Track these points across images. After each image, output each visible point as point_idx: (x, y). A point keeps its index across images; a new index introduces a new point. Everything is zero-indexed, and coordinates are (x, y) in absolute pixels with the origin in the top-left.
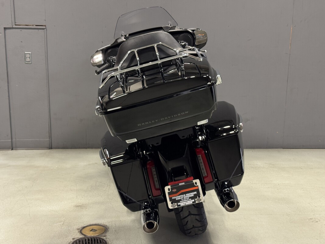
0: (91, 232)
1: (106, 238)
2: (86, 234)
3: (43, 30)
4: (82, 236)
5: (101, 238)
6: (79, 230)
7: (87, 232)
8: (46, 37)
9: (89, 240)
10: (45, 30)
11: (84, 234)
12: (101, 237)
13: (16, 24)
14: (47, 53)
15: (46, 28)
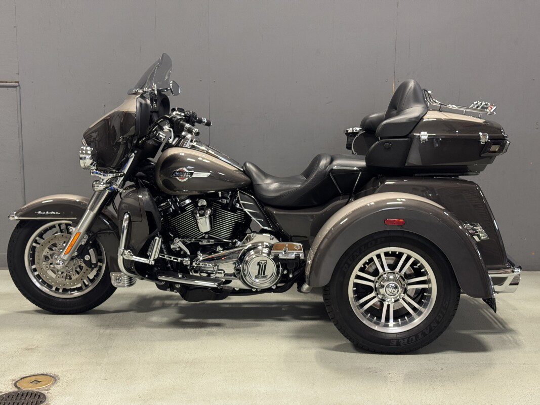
0: (31, 385)
1: (48, 393)
2: (21, 387)
3: (15, 89)
4: (15, 389)
5: (40, 393)
6: (14, 382)
7: (24, 385)
8: (18, 98)
9: (23, 394)
10: (18, 88)
11: (19, 386)
12: (42, 392)
14: (20, 122)
15: (19, 86)
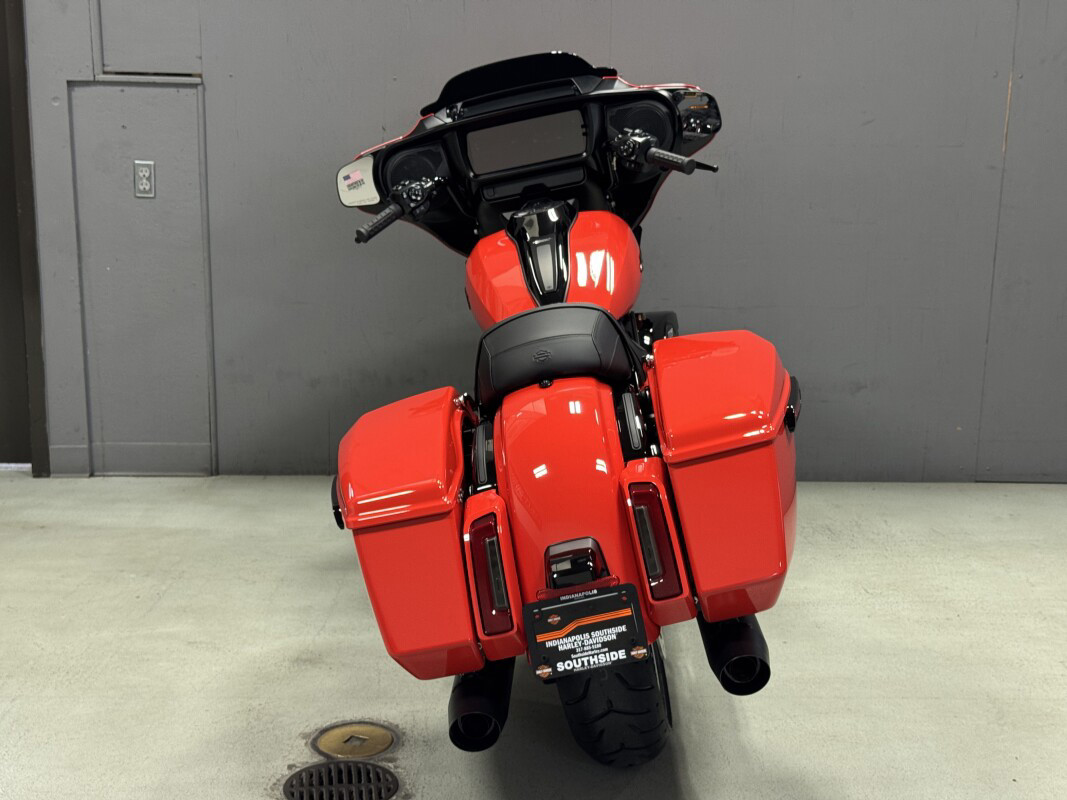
1: (396, 767)
2: (330, 753)
3: (193, 91)
4: (317, 759)
5: (380, 767)
6: (310, 741)
7: (335, 746)
8: (201, 110)
9: (340, 772)
10: (200, 88)
11: (325, 751)
12: (380, 764)
13: (107, 69)
14: (203, 162)
15: (202, 83)
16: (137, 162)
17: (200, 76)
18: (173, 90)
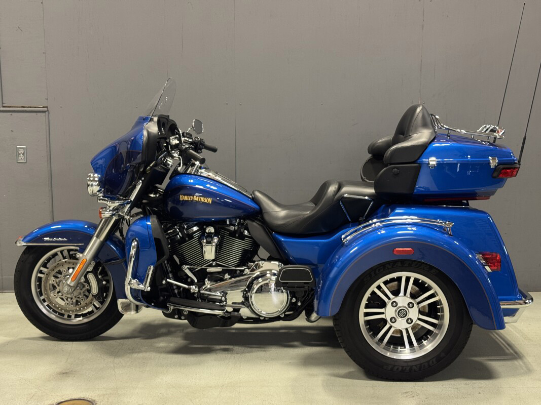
3: (44, 114)
8: (47, 123)
13: (4, 105)
14: (49, 147)
15: (48, 111)
16: (18, 147)
17: (47, 107)
18: (34, 114)
